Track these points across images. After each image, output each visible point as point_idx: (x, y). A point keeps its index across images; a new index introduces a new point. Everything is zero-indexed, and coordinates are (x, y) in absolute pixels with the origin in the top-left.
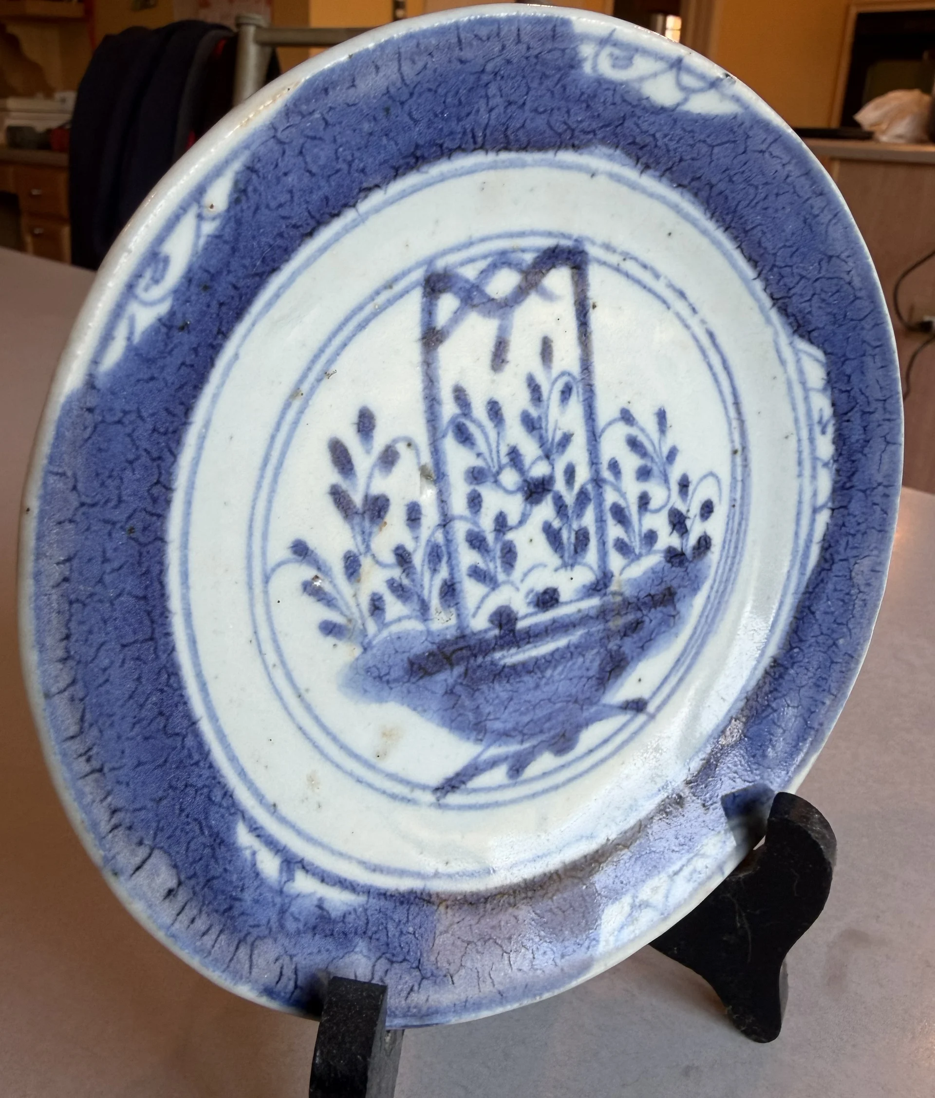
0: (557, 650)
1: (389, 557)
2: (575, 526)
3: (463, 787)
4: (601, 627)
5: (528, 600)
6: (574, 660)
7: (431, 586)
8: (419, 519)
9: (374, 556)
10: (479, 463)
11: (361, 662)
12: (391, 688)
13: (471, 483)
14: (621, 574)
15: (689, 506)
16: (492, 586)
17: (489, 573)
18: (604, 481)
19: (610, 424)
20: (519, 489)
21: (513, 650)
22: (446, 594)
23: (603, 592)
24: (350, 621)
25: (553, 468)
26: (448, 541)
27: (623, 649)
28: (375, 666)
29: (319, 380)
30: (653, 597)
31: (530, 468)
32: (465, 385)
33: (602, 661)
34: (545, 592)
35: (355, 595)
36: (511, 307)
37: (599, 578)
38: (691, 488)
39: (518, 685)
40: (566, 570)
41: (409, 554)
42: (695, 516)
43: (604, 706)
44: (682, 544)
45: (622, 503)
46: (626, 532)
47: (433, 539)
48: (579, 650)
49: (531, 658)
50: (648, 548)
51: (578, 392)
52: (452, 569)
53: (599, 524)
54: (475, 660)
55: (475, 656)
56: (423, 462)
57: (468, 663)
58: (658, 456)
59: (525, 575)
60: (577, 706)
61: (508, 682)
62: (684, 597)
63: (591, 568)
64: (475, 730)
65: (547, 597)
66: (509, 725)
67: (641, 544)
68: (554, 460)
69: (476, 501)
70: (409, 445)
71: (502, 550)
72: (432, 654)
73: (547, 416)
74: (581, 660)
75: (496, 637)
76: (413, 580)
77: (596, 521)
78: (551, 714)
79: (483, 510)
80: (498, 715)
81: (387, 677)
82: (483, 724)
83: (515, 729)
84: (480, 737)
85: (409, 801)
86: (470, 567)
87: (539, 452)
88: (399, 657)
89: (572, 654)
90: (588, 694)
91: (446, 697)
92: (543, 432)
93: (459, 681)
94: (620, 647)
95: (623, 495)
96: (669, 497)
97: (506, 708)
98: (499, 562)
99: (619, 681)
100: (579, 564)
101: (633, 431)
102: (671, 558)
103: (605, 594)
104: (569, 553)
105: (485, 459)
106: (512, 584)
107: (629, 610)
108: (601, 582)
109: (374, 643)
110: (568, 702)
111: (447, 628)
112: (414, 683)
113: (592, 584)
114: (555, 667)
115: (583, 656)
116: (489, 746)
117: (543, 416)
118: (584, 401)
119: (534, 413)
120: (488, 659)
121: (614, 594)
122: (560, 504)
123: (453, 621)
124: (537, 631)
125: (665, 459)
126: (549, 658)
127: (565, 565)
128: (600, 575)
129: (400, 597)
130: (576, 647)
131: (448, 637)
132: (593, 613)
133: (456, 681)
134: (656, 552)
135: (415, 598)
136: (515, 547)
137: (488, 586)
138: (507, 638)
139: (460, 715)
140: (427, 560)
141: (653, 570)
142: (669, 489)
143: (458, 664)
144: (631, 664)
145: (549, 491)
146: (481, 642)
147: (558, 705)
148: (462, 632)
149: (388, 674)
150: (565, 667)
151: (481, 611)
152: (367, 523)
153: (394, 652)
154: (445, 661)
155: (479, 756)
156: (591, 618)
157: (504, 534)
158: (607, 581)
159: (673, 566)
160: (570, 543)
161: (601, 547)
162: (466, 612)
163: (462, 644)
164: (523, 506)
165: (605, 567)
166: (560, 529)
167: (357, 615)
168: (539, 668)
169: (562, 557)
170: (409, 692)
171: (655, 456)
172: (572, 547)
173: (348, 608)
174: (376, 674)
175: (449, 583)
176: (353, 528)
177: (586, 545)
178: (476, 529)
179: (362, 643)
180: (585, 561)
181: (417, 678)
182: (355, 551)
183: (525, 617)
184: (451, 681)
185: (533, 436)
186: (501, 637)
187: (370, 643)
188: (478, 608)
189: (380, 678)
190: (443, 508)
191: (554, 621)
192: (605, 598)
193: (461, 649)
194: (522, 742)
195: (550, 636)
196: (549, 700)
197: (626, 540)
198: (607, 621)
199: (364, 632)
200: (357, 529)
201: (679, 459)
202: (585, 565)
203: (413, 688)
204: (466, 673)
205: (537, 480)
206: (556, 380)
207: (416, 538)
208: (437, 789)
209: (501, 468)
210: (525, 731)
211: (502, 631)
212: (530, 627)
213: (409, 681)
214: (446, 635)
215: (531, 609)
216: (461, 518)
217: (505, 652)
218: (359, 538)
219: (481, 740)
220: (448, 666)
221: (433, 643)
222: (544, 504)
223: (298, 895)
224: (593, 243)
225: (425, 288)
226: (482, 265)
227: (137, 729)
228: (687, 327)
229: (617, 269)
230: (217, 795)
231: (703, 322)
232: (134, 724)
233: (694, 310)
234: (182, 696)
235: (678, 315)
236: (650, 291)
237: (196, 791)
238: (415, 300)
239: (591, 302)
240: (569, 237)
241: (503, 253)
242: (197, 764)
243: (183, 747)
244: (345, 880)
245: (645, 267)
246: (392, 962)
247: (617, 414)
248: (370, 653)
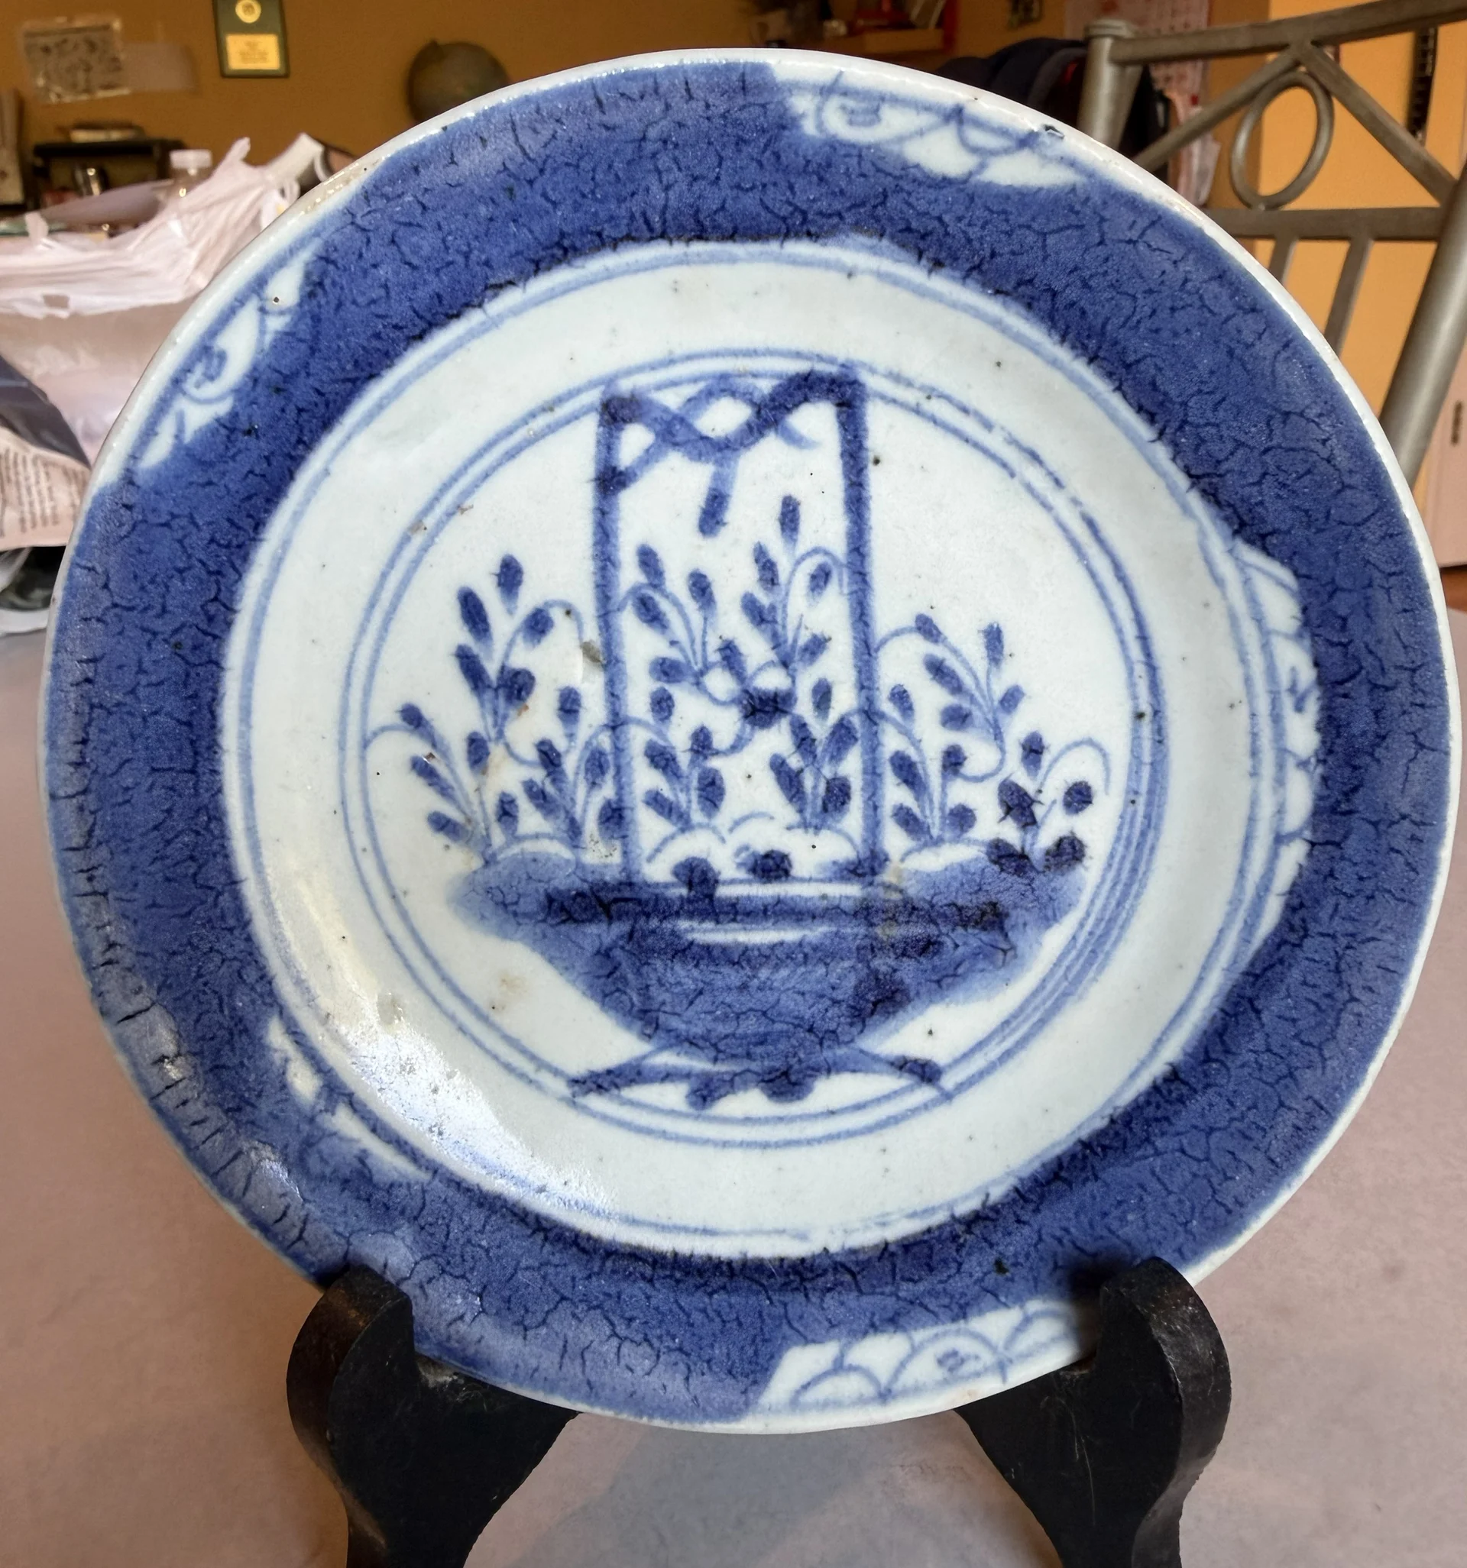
0: (782, 944)
1: (532, 754)
2: (827, 771)
3: (615, 1092)
4: (862, 930)
5: (738, 860)
6: (810, 967)
7: (586, 803)
8: (576, 712)
9: (507, 746)
10: (673, 654)
11: (479, 878)
12: (519, 924)
13: (659, 679)
14: (902, 860)
15: (1042, 784)
16: (680, 825)
17: (678, 807)
18: (883, 716)
19: (897, 633)
20: (735, 701)
21: (709, 925)
22: (608, 819)
23: (868, 878)
24: (469, 820)
25: (794, 682)
26: (618, 750)
27: (898, 976)
28: (498, 888)
29: (450, 515)
30: (960, 909)
31: (755, 674)
32: (655, 546)
33: (861, 982)
34: (768, 856)
35: (478, 790)
36: (735, 450)
37: (862, 856)
38: (1046, 758)
39: (712, 976)
40: (806, 832)
41: (559, 755)
42: (1054, 802)
43: (862, 1051)
44: (1024, 841)
45: (914, 756)
46: (917, 799)
47: (595, 743)
48: (819, 954)
49: (738, 944)
50: (958, 832)
51: (840, 580)
52: (620, 788)
53: (869, 777)
54: (647, 922)
55: (648, 916)
56: (586, 639)
57: (636, 922)
58: (983, 697)
59: (737, 823)
60: (812, 1037)
61: (696, 966)
62: (1025, 924)
63: (850, 839)
64: (641, 1019)
65: (771, 862)
66: (698, 1030)
67: (943, 823)
68: (795, 670)
69: (664, 705)
70: (568, 613)
71: (701, 779)
72: (581, 894)
73: (785, 606)
74: (821, 970)
75: (681, 897)
76: (560, 790)
77: (865, 772)
78: (766, 1034)
79: (674, 719)
80: (678, 1010)
81: (514, 908)
82: (654, 1015)
83: (704, 1038)
84: (648, 1031)
85: (531, 1081)
86: (649, 792)
87: (772, 656)
88: (533, 885)
89: (806, 956)
90: (833, 1026)
91: (598, 958)
92: (779, 628)
93: (621, 943)
94: (895, 971)
95: (916, 743)
96: (1002, 762)
97: (691, 1003)
98: (694, 795)
99: (892, 1023)
100: (829, 828)
101: (938, 651)
102: (1000, 857)
103: (871, 884)
104: (814, 808)
105: (682, 650)
106: (714, 830)
107: (914, 918)
108: (866, 865)
109: (500, 857)
110: (796, 1026)
111: (606, 866)
112: (552, 926)
113: (850, 863)
114: (776, 968)
115: (827, 965)
116: (662, 1049)
117: (779, 607)
118: (851, 593)
119: (764, 599)
120: (667, 925)
121: (888, 887)
122: (801, 735)
123: (616, 858)
124: (749, 908)
125: (996, 703)
126: (768, 952)
127: (805, 825)
128: (864, 853)
129: (538, 806)
130: (815, 949)
131: (607, 878)
132: (847, 905)
133: (615, 942)
134: (970, 842)
135: (562, 815)
136: (721, 779)
137: (675, 824)
138: (701, 905)
139: (618, 990)
140: (583, 767)
141: (963, 868)
142: (1002, 750)
143: (619, 918)
144: (917, 1002)
145: (785, 712)
146: (657, 898)
147: (778, 1027)
148: (629, 877)
149: (516, 903)
150: (794, 972)
151: (661, 857)
152: (501, 702)
153: (524, 876)
154: (600, 909)
155: (644, 1057)
156: (845, 913)
157: (706, 758)
158: (876, 865)
159: (1002, 870)
160: (815, 796)
161: (871, 812)
162: (638, 851)
163: (627, 894)
164: (739, 725)
165: (874, 844)
166: (801, 771)
167: (479, 816)
168: (749, 961)
169: (801, 811)
170: (544, 936)
171: (977, 694)
172: (819, 802)
173: (469, 802)
174: (500, 898)
175: (614, 806)
176: (482, 705)
177: (843, 803)
178: (661, 743)
179: (483, 854)
180: (839, 826)
181: (558, 920)
182: (483, 734)
183: (733, 882)
184: (607, 940)
185: (763, 631)
186: (690, 901)
187: (494, 855)
188: (658, 850)
189: (505, 905)
190: (613, 704)
191: (779, 901)
192: (870, 889)
193: (626, 900)
194: (715, 1060)
195: (772, 921)
196: (764, 1013)
197: (916, 810)
198: (872, 925)
199: (487, 840)
200: (488, 706)
201: (1023, 706)
202: (839, 832)
203: (550, 932)
204: (631, 935)
205: (765, 693)
206: (803, 558)
207: (571, 736)
208: (575, 1082)
209: (706, 668)
210: (721, 1046)
211: (693, 893)
212: (737, 899)
213: (544, 921)
214: (602, 874)
215: (742, 874)
216: (639, 722)
217: (695, 924)
218: (490, 720)
219: (650, 1037)
220: (603, 917)
221: (585, 881)
222: (774, 729)
223: (335, 1134)
224: (873, 371)
225: (602, 415)
226: (690, 390)
227: (158, 865)
228: (1046, 506)
229: (917, 411)
230: (251, 975)
231: (1075, 502)
232: (155, 859)
233: (1058, 483)
234: (223, 847)
235: (1029, 488)
236: (976, 445)
237: (223, 961)
238: (589, 428)
239: (871, 456)
240: (832, 361)
241: (724, 377)
242: (231, 930)
243: (216, 905)
244: (406, 1143)
245: (965, 410)
246: (443, 1271)
247: (911, 622)
248: (490, 872)
